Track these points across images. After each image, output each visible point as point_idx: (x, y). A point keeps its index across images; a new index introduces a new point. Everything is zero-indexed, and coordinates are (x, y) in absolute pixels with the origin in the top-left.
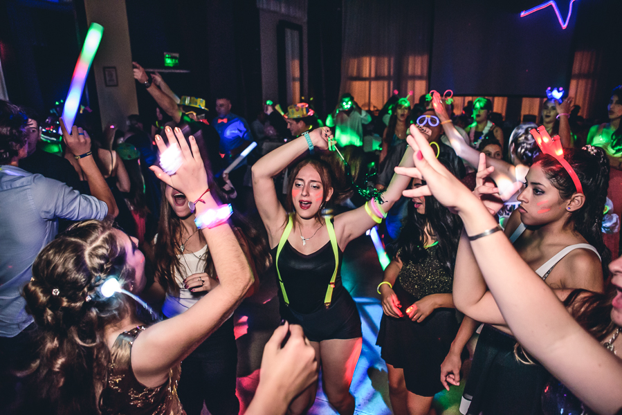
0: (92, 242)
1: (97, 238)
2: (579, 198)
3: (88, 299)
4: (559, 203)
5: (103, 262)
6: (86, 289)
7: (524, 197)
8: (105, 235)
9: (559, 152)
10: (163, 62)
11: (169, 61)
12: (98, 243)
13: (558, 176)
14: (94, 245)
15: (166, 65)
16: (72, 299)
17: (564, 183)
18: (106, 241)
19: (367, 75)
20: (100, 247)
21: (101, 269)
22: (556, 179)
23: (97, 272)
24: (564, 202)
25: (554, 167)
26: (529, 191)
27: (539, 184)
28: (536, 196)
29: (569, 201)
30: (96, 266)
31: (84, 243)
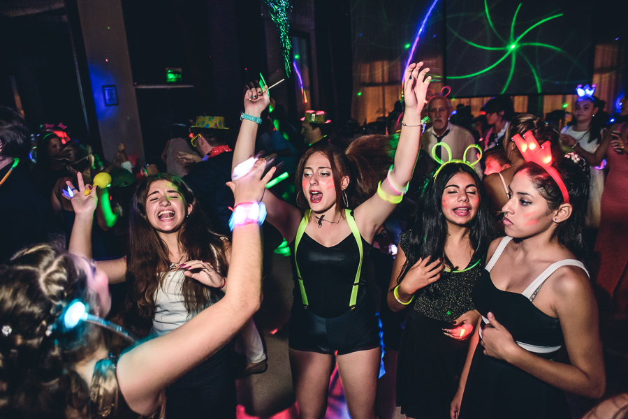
0: (46, 268)
1: (50, 263)
2: (566, 209)
3: (48, 333)
4: (547, 214)
5: (62, 288)
6: (44, 323)
7: (510, 208)
8: (60, 259)
9: (547, 160)
10: (166, 78)
11: (171, 77)
12: (54, 267)
13: (546, 184)
14: (49, 271)
15: (168, 81)
16: (28, 335)
17: (552, 192)
18: (60, 265)
19: (380, 80)
20: (56, 271)
21: (60, 296)
22: (545, 188)
23: (57, 300)
24: (552, 212)
25: (541, 176)
26: (514, 202)
27: (527, 194)
28: (523, 207)
29: (556, 212)
30: (54, 293)
31: (36, 269)
